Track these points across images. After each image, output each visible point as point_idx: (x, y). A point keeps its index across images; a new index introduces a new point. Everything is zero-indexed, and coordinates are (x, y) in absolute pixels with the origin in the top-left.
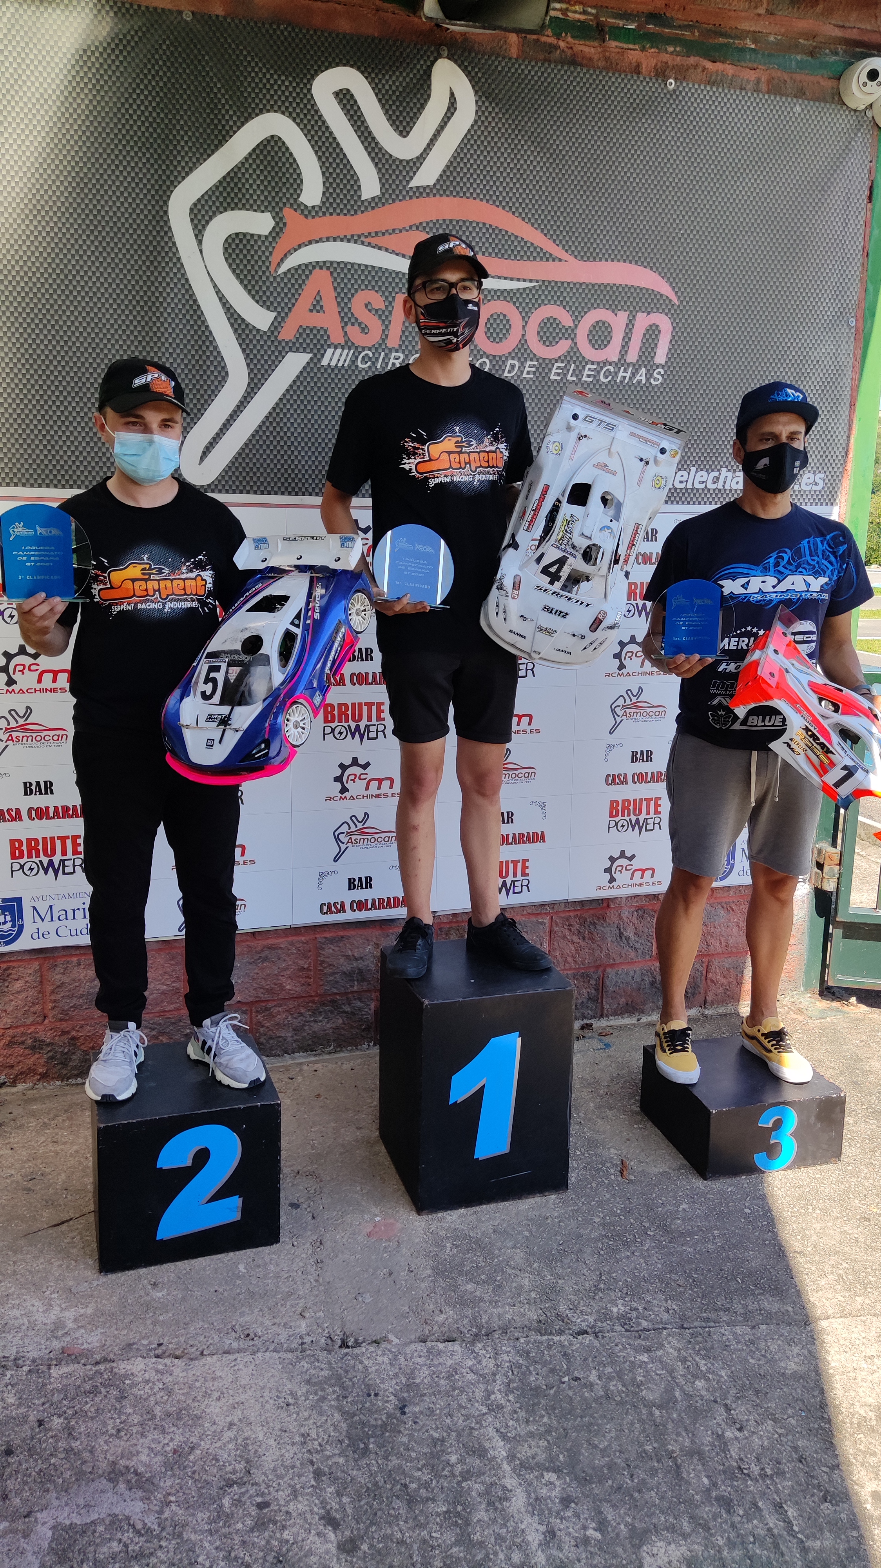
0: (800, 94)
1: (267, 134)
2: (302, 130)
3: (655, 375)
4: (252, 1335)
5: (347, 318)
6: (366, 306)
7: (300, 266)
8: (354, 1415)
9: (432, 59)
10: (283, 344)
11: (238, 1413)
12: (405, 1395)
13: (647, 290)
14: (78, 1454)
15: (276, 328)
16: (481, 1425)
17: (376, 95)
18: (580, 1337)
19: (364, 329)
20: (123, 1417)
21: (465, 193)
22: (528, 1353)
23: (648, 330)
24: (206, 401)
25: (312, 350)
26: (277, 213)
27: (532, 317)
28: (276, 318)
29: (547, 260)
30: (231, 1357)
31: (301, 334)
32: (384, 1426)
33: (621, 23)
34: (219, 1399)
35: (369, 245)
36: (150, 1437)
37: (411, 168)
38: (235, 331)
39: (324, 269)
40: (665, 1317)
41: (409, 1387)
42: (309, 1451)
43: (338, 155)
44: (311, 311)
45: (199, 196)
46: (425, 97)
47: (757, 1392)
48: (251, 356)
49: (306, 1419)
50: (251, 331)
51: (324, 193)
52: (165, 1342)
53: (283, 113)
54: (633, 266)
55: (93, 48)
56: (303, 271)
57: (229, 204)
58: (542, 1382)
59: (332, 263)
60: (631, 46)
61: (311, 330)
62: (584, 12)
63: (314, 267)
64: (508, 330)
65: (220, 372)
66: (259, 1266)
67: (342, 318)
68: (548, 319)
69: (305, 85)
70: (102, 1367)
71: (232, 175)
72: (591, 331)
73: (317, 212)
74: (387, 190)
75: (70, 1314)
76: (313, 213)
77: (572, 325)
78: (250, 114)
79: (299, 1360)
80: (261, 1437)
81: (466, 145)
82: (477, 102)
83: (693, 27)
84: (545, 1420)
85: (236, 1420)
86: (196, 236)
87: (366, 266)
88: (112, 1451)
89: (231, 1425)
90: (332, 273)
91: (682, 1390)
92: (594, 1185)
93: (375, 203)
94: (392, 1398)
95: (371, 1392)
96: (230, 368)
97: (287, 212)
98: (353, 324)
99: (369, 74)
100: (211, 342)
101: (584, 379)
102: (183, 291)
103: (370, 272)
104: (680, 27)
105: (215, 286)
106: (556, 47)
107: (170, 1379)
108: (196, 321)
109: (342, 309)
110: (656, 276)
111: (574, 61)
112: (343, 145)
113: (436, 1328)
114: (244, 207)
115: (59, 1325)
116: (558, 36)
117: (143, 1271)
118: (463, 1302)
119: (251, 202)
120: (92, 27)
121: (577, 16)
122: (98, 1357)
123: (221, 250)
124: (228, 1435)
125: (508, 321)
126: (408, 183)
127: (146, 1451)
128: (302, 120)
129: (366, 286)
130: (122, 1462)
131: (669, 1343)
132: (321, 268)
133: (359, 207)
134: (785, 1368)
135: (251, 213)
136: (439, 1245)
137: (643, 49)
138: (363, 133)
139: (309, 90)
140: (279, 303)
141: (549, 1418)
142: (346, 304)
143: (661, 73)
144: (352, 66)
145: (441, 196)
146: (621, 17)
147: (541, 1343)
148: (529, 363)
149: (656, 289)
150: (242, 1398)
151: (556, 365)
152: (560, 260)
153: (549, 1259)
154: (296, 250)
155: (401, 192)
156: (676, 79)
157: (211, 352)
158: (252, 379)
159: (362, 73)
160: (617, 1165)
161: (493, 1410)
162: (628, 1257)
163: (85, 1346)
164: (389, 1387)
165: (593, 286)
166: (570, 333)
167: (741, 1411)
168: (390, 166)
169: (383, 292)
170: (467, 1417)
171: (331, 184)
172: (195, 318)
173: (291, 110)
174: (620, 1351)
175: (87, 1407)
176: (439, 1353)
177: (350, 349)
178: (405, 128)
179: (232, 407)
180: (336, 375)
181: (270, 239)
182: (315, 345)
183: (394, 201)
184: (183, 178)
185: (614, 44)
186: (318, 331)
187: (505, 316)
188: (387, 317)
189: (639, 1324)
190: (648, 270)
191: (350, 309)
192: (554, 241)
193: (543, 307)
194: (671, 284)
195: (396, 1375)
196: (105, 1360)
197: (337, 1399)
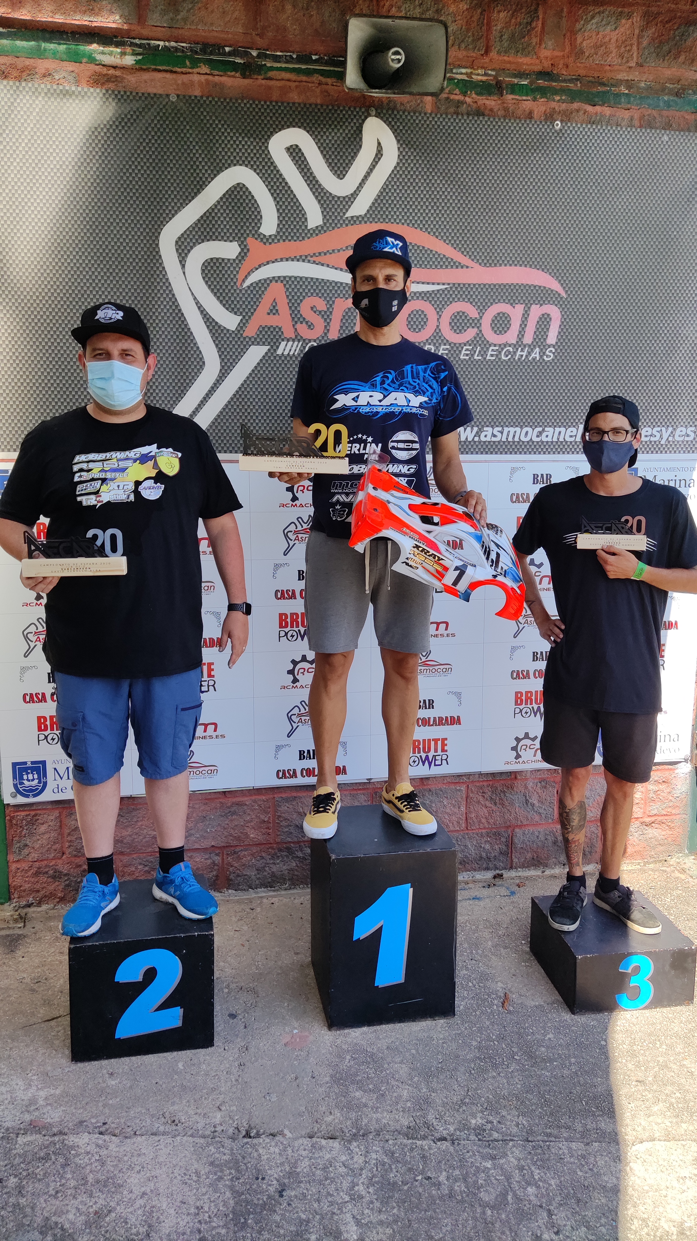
0: (668, 126)
1: (234, 183)
2: (261, 178)
3: (547, 353)
4: (177, 1121)
5: (297, 318)
6: (312, 308)
7: (260, 281)
8: (243, 1194)
9: (363, 117)
10: (247, 340)
11: (152, 1185)
12: (286, 1181)
13: (540, 287)
14: (21, 1209)
15: (242, 328)
16: (342, 1212)
17: (319, 148)
18: (439, 1143)
19: (310, 326)
20: (63, 1181)
21: (390, 220)
22: (393, 1153)
23: (540, 318)
24: (188, 384)
25: (269, 343)
26: (242, 242)
27: (445, 311)
28: (241, 320)
29: (457, 267)
30: (156, 1138)
31: (261, 332)
32: (264, 1206)
33: (516, 81)
34: (139, 1172)
35: (314, 262)
36: (80, 1199)
37: (347, 202)
38: (211, 331)
39: (279, 282)
40: (515, 1130)
41: (290, 1174)
42: (200, 1222)
43: (289, 195)
44: (269, 314)
45: (182, 232)
46: (358, 147)
47: (579, 1201)
48: (223, 350)
49: (204, 1195)
50: (222, 331)
51: (278, 225)
52: (109, 1121)
53: (246, 166)
54: (528, 269)
55: (102, 126)
56: (263, 284)
57: (205, 236)
58: (399, 1180)
59: (285, 277)
60: (524, 98)
61: (269, 328)
62: (486, 74)
63: (271, 281)
64: (425, 323)
65: (198, 363)
66: (194, 1065)
67: (293, 318)
68: (458, 313)
69: (263, 143)
70: (56, 1139)
71: (208, 214)
72: (493, 321)
73: (273, 240)
74: (328, 220)
75: (42, 1094)
76: (270, 241)
77: (478, 316)
78: (221, 168)
79: (208, 1145)
80: (164, 1206)
81: (390, 182)
82: (399, 148)
83: (577, 80)
84: (395, 1211)
85: (148, 1191)
86: (180, 262)
87: (312, 279)
88: (48, 1209)
89: (144, 1194)
90: (285, 285)
91: (515, 1195)
92: (478, 1013)
93: (318, 230)
94: (275, 1182)
95: (259, 1176)
96: (206, 359)
97: (250, 241)
98: (301, 323)
99: (313, 132)
100: (192, 340)
101: (488, 358)
102: (171, 304)
103: (314, 283)
104: (565, 81)
105: (195, 298)
106: (463, 103)
107: (106, 1152)
108: (180, 325)
109: (293, 311)
110: (547, 276)
111: (479, 113)
112: (293, 188)
113: (324, 1126)
114: (217, 239)
115: (33, 1101)
116: (465, 94)
117: (104, 1062)
118: (350, 1106)
119: (222, 234)
120: (102, 111)
121: (480, 78)
122: (55, 1130)
123: (200, 272)
124: (141, 1202)
125: (425, 315)
126: (344, 214)
127: (74, 1211)
128: (261, 170)
129: (312, 294)
130: (54, 1219)
131: (512, 1153)
132: (276, 281)
133: (306, 234)
134: (607, 1182)
135: (222, 243)
136: (340, 1057)
137: (535, 100)
138: (308, 177)
139: (267, 147)
140: (244, 309)
141: (399, 1210)
142: (296, 308)
143: (550, 117)
144: (299, 127)
145: (371, 222)
146: (515, 76)
147: (406, 1145)
148: (443, 347)
149: (548, 286)
150: (158, 1172)
151: (465, 348)
152: (467, 267)
153: (428, 1074)
154: (257, 269)
155: (339, 221)
156: (562, 121)
157: (192, 348)
158: (223, 367)
159: (308, 132)
160: (500, 998)
161: (354, 1199)
162: (494, 1077)
163: (49, 1120)
164: (274, 1173)
165: (495, 286)
166: (476, 323)
167: (561, 1217)
168: (330, 201)
169: (325, 298)
170: (332, 1203)
171: (284, 218)
172: (180, 323)
173: (252, 163)
174: (470, 1157)
175: (37, 1171)
176: (321, 1148)
177: (299, 341)
178: (341, 172)
179: (208, 388)
180: (288, 361)
181: (237, 262)
182: (272, 339)
183: (333, 228)
184: (170, 219)
185: (510, 97)
186: (275, 329)
187: (423, 312)
188: (328, 316)
189: (491, 1135)
190: (540, 271)
191: (299, 311)
192: (463, 253)
193: (454, 303)
194: (560, 281)
195: (282, 1164)
196: (61, 1133)
197: (232, 1180)
